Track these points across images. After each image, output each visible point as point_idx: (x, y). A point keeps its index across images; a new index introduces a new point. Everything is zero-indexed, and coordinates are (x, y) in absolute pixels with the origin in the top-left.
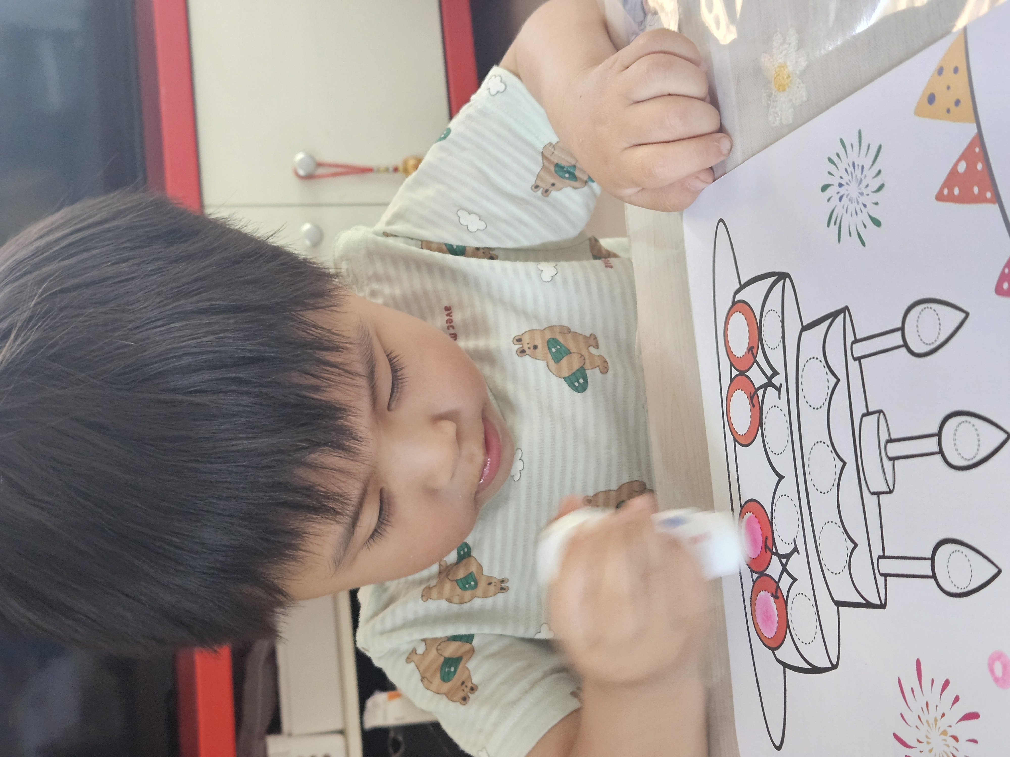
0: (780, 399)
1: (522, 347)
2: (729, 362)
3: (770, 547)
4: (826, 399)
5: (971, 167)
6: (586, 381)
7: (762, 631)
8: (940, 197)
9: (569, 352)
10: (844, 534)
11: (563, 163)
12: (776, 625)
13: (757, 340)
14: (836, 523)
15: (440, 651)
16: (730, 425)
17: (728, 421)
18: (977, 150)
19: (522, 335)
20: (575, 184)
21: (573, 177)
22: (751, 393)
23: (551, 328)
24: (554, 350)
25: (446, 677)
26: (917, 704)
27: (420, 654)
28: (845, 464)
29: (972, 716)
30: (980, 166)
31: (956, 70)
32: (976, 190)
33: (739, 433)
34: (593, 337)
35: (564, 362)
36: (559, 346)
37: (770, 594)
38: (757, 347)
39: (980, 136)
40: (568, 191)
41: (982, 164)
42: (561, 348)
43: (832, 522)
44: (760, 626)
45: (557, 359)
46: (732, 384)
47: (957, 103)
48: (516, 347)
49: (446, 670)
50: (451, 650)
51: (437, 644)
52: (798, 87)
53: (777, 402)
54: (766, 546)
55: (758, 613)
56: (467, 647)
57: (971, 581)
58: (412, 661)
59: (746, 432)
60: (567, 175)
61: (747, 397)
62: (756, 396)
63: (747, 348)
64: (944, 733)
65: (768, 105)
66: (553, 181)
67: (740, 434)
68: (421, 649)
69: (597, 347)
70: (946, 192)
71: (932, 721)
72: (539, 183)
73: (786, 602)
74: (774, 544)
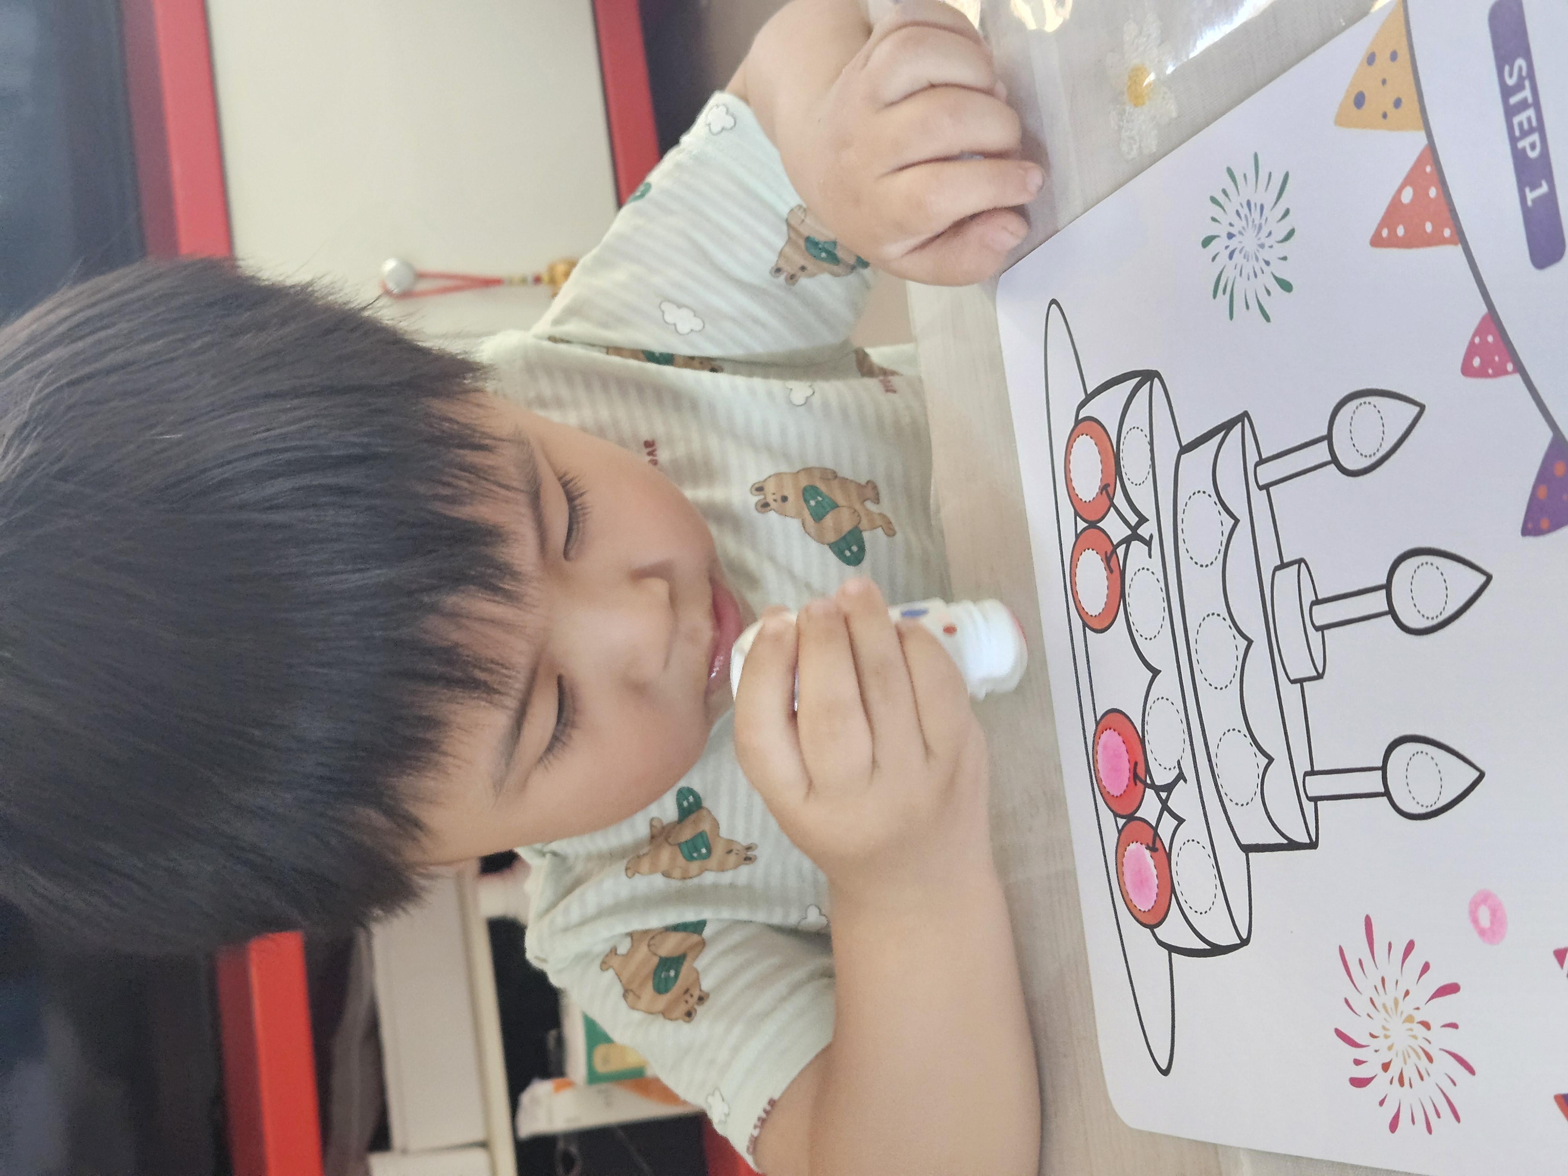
0: (1150, 556)
1: (765, 498)
2: (1073, 510)
3: (1143, 777)
4: (1220, 550)
5: (1420, 194)
6: (862, 549)
7: (1135, 903)
8: (1377, 241)
9: (835, 506)
10: (1252, 746)
11: (818, 238)
12: (1156, 890)
13: (1114, 474)
14: (1239, 731)
15: (653, 948)
16: (1077, 603)
17: (1073, 596)
18: (1428, 169)
19: (765, 480)
20: (835, 268)
21: (833, 258)
22: (1106, 553)
23: (808, 470)
24: (813, 503)
25: (662, 986)
26: (1367, 983)
27: (623, 955)
28: (1250, 642)
29: (1450, 989)
30: (1433, 192)
31: (1394, 56)
32: (1429, 227)
33: (1090, 614)
34: (872, 485)
35: (829, 520)
36: (820, 497)
37: (1144, 846)
38: (1114, 485)
39: (1431, 148)
40: (825, 278)
41: (1437, 189)
42: (823, 499)
43: (1234, 730)
44: (1132, 896)
45: (818, 517)
46: (1078, 543)
47: (1398, 103)
48: (754, 499)
49: (663, 976)
50: (669, 946)
51: (649, 938)
52: (1164, 98)
53: (1146, 562)
54: (1135, 776)
55: (1128, 878)
56: (695, 938)
57: (1440, 793)
58: (611, 967)
59: (1101, 611)
60: (824, 255)
61: (1102, 560)
62: (1114, 555)
63: (1100, 486)
64: (1410, 1019)
65: (1120, 128)
66: (802, 262)
67: (1092, 616)
68: (624, 948)
69: (877, 500)
70: (1385, 233)
71: (1390, 1005)
72: (782, 264)
73: (1169, 856)
74: (1148, 771)
